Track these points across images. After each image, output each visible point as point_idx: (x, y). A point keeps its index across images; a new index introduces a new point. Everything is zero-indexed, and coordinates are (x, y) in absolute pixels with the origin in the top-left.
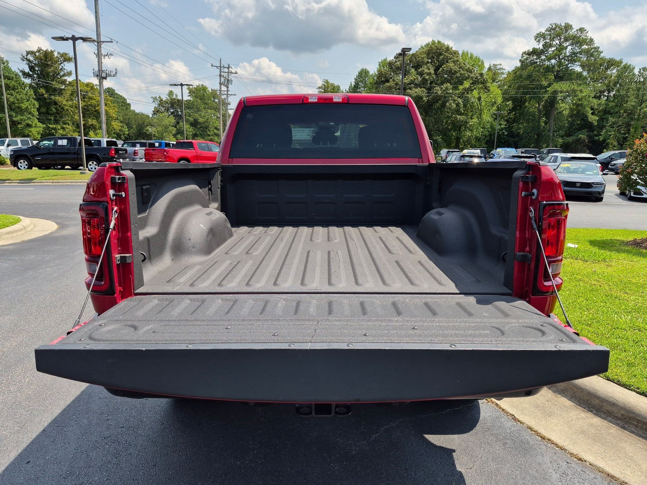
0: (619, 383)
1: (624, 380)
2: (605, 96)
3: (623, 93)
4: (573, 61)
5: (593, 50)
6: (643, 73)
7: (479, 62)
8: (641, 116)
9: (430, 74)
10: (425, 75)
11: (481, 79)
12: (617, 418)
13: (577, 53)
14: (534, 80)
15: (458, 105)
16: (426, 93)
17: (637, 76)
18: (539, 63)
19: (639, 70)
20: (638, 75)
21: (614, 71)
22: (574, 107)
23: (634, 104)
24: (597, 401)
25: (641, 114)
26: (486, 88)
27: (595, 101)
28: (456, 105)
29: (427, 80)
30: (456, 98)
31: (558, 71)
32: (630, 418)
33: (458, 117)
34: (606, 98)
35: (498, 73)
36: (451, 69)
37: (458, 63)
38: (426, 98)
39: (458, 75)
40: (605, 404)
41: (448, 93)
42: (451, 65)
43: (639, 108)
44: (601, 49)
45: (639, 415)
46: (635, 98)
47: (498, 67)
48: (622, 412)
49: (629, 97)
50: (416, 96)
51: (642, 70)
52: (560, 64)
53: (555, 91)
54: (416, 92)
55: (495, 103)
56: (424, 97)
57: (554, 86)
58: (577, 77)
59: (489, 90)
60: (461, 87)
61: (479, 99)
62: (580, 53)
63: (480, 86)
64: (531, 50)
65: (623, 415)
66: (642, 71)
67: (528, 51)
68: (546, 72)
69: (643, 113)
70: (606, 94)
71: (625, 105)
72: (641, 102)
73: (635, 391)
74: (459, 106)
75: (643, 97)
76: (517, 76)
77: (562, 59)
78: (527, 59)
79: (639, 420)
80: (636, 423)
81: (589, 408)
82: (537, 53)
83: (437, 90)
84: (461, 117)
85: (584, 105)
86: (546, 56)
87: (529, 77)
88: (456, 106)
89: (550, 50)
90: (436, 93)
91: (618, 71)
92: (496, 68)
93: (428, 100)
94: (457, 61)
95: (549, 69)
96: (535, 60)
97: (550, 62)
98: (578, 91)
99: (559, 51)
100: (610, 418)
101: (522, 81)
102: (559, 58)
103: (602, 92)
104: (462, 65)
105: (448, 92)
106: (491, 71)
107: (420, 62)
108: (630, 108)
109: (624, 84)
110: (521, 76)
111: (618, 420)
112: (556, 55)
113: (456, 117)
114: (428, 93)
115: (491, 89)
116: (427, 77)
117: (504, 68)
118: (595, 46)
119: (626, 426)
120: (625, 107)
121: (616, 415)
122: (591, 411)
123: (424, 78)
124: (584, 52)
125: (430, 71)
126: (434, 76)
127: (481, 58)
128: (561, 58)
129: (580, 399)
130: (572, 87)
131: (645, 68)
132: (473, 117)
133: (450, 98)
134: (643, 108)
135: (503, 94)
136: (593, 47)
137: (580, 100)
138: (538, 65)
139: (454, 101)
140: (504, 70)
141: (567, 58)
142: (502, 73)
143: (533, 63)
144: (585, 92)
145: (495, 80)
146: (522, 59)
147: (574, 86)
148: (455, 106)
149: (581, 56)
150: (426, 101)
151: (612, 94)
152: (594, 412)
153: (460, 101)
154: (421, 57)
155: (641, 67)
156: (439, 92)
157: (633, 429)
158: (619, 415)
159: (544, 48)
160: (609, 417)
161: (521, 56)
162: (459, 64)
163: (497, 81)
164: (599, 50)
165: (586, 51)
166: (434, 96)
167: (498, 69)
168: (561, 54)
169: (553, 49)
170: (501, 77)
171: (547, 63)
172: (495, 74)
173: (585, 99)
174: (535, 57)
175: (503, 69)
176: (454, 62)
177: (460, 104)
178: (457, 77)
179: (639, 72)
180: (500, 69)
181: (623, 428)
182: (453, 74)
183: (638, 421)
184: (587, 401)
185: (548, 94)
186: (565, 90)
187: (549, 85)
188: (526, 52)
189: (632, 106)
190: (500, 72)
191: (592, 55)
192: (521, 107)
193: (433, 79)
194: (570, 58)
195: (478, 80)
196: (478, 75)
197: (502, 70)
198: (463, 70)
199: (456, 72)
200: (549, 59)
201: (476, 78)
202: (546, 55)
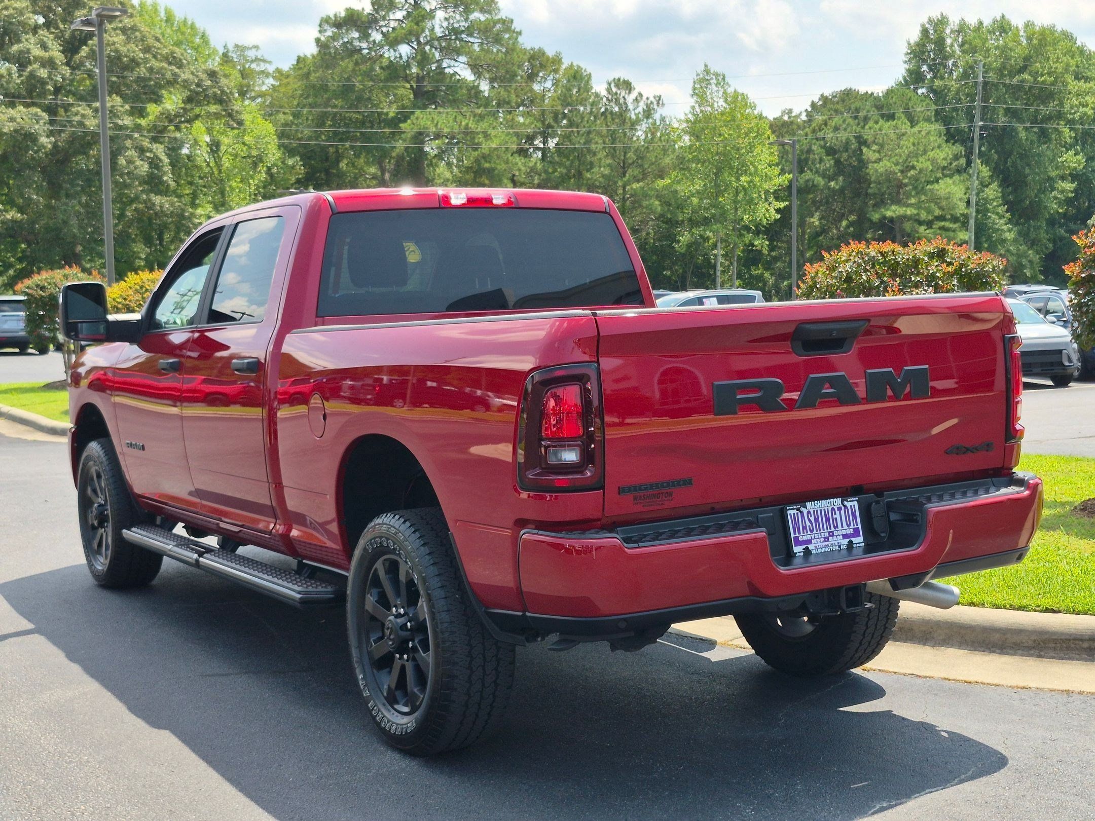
0: (1013, 608)
1: (1016, 602)
2: (539, 149)
3: (579, 142)
4: (451, 51)
5: (498, 26)
6: (616, 93)
7: (195, 35)
8: (628, 203)
9: (50, 63)
10: (35, 66)
11: (212, 87)
12: (1029, 648)
13: (463, 32)
14: (359, 99)
15: (154, 163)
16: (45, 123)
17: (605, 99)
18: (367, 51)
19: (606, 86)
20: (608, 99)
21: (549, 84)
22: (467, 177)
23: (607, 171)
24: (997, 636)
25: (628, 198)
26: (230, 115)
27: (519, 160)
28: (150, 163)
29: (43, 82)
30: (146, 143)
31: (419, 79)
32: (1044, 642)
33: (157, 199)
34: (540, 154)
35: (253, 71)
36: (117, 51)
37: (137, 34)
38: (48, 137)
39: (142, 71)
40: (1009, 636)
41: (121, 128)
42: (116, 39)
43: (620, 183)
44: (516, 26)
45: (1054, 633)
46: (607, 155)
47: (251, 54)
48: (1033, 638)
49: (595, 154)
50: (16, 131)
51: (613, 85)
52: (423, 59)
53: (420, 134)
54: (12, 119)
55: (261, 161)
56: (41, 135)
57: (417, 119)
58: (470, 96)
59: (240, 123)
60: (153, 109)
61: (214, 147)
62: (469, 31)
63: (213, 108)
64: (343, 14)
65: (1035, 641)
66: (614, 90)
67: (335, 16)
68: (388, 79)
69: (632, 196)
70: (538, 142)
71: (588, 175)
72: (624, 167)
73: (1035, 611)
74: (157, 167)
75: (625, 153)
76: (314, 86)
77: (426, 44)
78: (334, 38)
79: (1056, 639)
80: (1053, 645)
81: (989, 649)
82: (359, 23)
83: (83, 116)
84: (164, 199)
85: (496, 172)
86: (382, 32)
87: (346, 90)
88: (150, 167)
89: (392, 17)
90: (81, 124)
91: (556, 83)
92: (245, 57)
93: (55, 145)
94: (134, 29)
95: (395, 72)
96: (356, 43)
97: (395, 51)
98: (478, 133)
99: (417, 24)
100: (1020, 652)
101: (329, 99)
102: (419, 43)
103: (530, 139)
104: (151, 41)
105: (120, 122)
106: (230, 64)
107: (11, 23)
108: (600, 182)
109: (577, 120)
110: (324, 88)
111: (1031, 650)
112: (410, 33)
113: (150, 200)
114: (51, 122)
115: (246, 117)
116: (43, 73)
117: (266, 57)
118: (503, 15)
119: (1042, 653)
120: (589, 179)
121: (1026, 644)
122: (994, 652)
123: (32, 75)
124: (480, 31)
125: (51, 53)
126: (67, 71)
127: (200, 25)
128: (422, 41)
129: (973, 642)
130: (463, 123)
131: (619, 80)
132: (197, 202)
133: (128, 143)
134: (628, 183)
135: (281, 135)
136: (499, 19)
137: (485, 157)
138: (363, 56)
139: (141, 150)
140: (267, 65)
141: (436, 43)
142: (263, 72)
143: (351, 51)
144: (495, 136)
145: (246, 92)
146: (323, 39)
147: (467, 121)
148: (146, 167)
149: (472, 40)
150: (50, 146)
151: (552, 143)
152: (997, 651)
153: (159, 150)
154: (15, 9)
155: (611, 79)
156: (92, 123)
157: (1052, 654)
158: (1030, 643)
159: (377, 11)
160: (1018, 651)
161: (319, 28)
162: (142, 40)
163: (253, 94)
164: (513, 27)
165: (482, 27)
166: (74, 132)
167: (252, 61)
168: (423, 31)
169: (399, 15)
170: (263, 83)
171: (389, 54)
172: (244, 74)
173: (498, 157)
174: (356, 35)
175: (264, 61)
176: (124, 30)
177: (161, 160)
178: (139, 79)
179: (609, 90)
180: (257, 60)
181: (1040, 656)
182: (125, 68)
183: (1055, 641)
184: (984, 641)
185: (404, 140)
186: (446, 130)
187: (404, 117)
188: (329, 17)
189: (603, 176)
190: (258, 69)
191: (498, 40)
192: (327, 172)
193: (64, 79)
194: (443, 44)
195: (204, 90)
196: (204, 76)
197: (262, 64)
198: (155, 57)
199: (134, 63)
200: (393, 43)
201: (198, 85)
202: (384, 29)
